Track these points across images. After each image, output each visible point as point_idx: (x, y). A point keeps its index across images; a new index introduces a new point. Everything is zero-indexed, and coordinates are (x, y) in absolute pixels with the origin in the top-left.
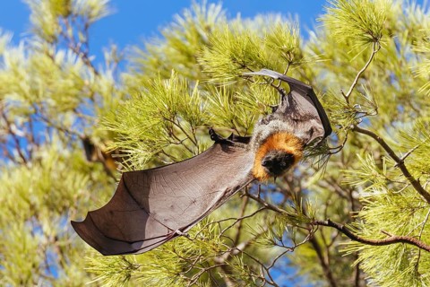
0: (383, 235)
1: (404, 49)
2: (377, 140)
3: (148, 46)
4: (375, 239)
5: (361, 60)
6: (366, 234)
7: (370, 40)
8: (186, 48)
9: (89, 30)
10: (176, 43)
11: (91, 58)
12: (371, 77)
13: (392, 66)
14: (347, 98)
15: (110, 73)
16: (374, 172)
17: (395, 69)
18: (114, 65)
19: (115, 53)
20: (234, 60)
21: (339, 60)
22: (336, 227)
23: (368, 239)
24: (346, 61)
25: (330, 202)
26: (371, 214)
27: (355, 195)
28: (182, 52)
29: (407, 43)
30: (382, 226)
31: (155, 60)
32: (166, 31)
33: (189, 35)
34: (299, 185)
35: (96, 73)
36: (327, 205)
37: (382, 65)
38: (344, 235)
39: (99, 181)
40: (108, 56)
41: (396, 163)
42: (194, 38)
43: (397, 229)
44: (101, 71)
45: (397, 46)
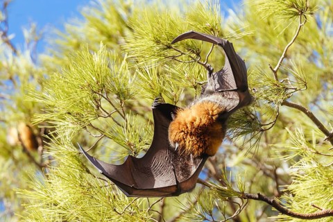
0: (313, 209)
1: (326, 27)
2: (306, 113)
3: (68, 26)
4: (306, 213)
5: (283, 39)
6: (296, 208)
7: (296, 14)
8: (106, 28)
9: (8, 9)
10: (95, 23)
11: (11, 37)
12: (293, 55)
13: (314, 44)
14: (275, 72)
15: (28, 53)
16: (304, 145)
17: (317, 47)
18: (33, 45)
19: (35, 32)
20: (158, 42)
21: (260, 39)
22: (266, 200)
23: (298, 213)
24: (267, 40)
25: (255, 180)
26: (300, 188)
27: (279, 171)
28: (102, 33)
29: (327, 21)
30: (312, 200)
31: (75, 41)
32: (85, 10)
33: (109, 15)
34: (223, 163)
35: (15, 52)
36: (252, 182)
37: (303, 43)
38: (274, 209)
39: (21, 159)
40: (27, 34)
41: (326, 137)
42: (114, 18)
43: (327, 203)
44: (19, 51)
45: (319, 24)
